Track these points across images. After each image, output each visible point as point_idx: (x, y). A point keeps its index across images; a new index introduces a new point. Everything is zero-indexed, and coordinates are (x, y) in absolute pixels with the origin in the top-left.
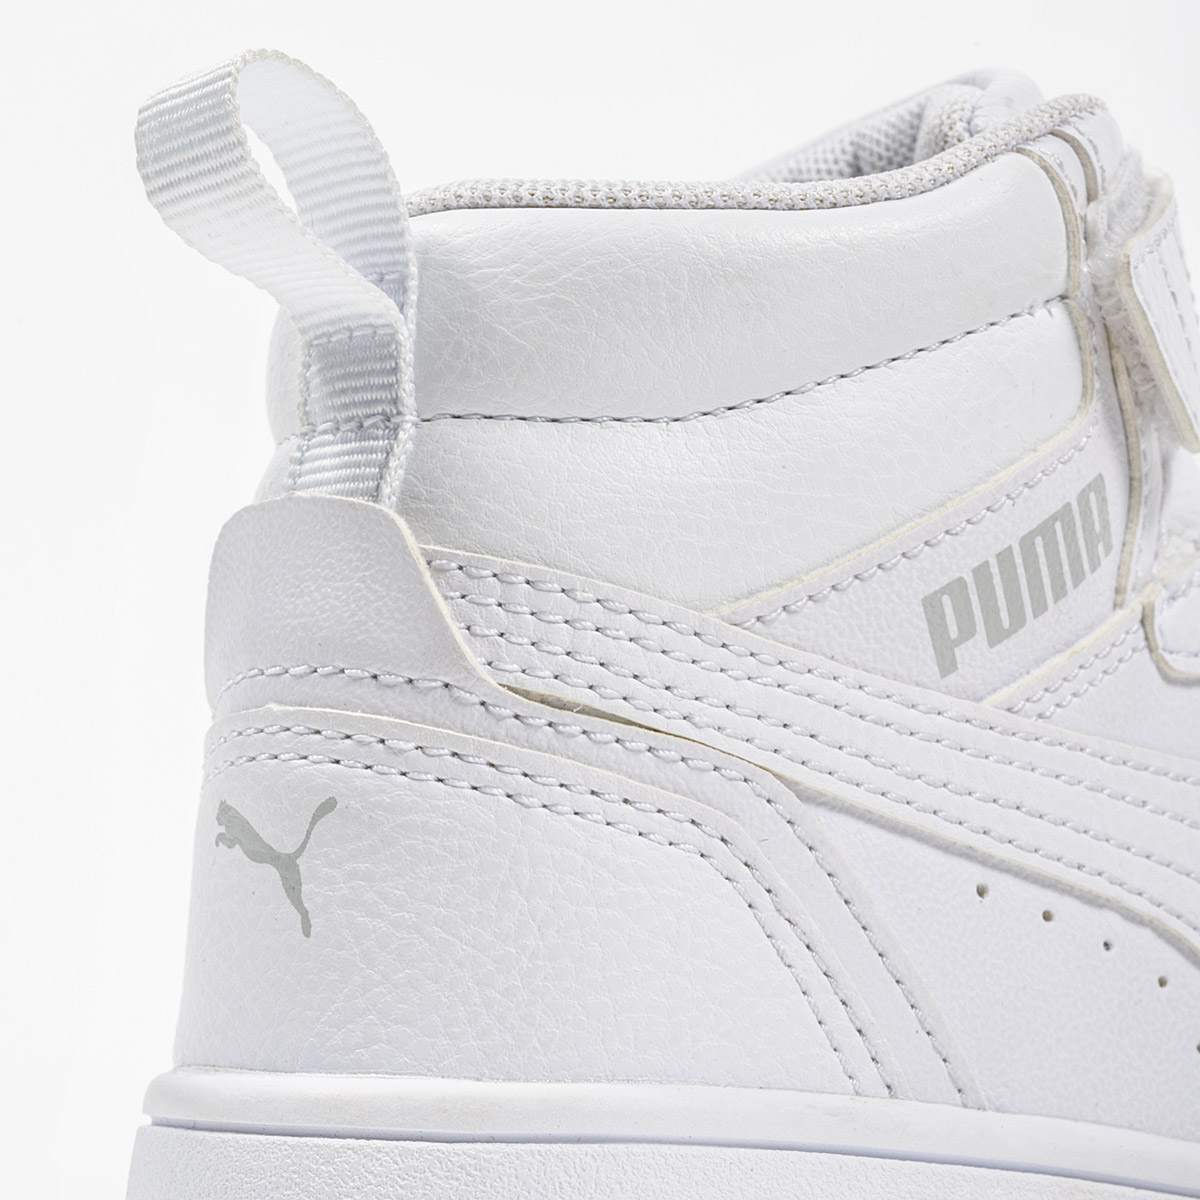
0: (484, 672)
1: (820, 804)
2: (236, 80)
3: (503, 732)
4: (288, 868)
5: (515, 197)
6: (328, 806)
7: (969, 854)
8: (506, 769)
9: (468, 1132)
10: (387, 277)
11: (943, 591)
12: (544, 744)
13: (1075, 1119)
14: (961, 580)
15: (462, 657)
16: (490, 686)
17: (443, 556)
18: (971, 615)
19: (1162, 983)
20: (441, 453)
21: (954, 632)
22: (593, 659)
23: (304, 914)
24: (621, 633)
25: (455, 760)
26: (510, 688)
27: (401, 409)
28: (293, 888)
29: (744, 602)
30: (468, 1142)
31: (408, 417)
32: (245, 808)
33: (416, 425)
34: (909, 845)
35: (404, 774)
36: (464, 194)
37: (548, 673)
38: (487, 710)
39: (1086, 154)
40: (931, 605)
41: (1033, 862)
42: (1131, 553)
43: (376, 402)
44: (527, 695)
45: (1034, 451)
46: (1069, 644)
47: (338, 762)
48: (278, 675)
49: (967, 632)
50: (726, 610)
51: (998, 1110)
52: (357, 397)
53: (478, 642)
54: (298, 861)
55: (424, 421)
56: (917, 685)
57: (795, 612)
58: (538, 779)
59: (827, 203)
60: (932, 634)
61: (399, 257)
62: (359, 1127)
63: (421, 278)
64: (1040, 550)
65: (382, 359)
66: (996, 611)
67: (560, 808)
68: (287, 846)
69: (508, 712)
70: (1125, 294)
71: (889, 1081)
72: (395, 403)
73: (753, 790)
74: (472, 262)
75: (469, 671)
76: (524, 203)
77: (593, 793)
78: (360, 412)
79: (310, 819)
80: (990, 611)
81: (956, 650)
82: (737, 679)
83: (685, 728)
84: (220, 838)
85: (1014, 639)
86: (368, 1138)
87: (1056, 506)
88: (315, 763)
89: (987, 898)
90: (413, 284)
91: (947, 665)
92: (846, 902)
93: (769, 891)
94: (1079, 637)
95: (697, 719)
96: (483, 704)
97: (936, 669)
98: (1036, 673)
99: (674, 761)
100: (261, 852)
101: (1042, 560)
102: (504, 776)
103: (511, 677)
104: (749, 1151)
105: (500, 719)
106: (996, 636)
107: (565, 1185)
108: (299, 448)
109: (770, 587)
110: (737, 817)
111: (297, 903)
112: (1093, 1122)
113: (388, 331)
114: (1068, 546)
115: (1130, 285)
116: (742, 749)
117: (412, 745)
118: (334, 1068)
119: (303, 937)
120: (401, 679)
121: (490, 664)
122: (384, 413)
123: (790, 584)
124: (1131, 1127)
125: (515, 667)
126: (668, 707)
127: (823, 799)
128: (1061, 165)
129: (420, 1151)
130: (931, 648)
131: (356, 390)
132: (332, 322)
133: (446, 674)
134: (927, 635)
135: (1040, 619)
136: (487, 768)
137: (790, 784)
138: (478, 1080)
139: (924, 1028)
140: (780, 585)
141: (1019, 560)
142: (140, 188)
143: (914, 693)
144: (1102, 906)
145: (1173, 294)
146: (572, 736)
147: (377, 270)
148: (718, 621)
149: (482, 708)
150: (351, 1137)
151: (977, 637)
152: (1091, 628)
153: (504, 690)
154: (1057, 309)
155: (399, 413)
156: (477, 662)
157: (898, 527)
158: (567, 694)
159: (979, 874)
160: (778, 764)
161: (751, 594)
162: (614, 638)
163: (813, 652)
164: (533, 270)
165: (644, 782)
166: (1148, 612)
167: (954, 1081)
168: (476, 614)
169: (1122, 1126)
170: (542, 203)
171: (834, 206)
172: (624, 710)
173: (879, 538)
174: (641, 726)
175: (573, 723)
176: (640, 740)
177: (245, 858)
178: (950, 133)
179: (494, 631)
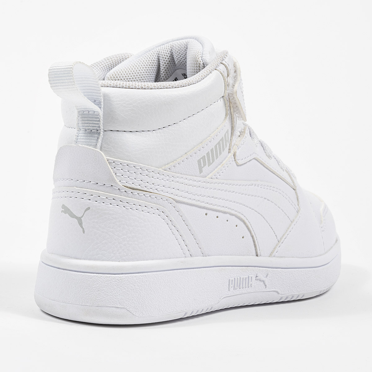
0: (119, 183)
1: (179, 202)
2: (73, 69)
3: (123, 194)
4: (79, 220)
5: (122, 86)
6: (89, 208)
7: (204, 208)
8: (124, 202)
9: (118, 273)
10: (96, 101)
11: (201, 158)
12: (131, 197)
13: (222, 255)
14: (204, 156)
15: (115, 180)
16: (121, 186)
17: (110, 160)
18: (206, 162)
19: (236, 226)
20: (109, 138)
21: (202, 166)
22: (140, 180)
23: (83, 229)
24: (145, 174)
25: (114, 200)
26: (124, 186)
27: (100, 129)
28: (81, 224)
29: (166, 166)
30: (118, 274)
31: (102, 131)
32: (69, 207)
33: (103, 132)
34: (194, 208)
35: (103, 203)
36: (112, 84)
37: (131, 183)
38: (120, 190)
39: (227, 67)
40: (199, 161)
41: (215, 207)
42: (232, 142)
43: (95, 127)
44: (127, 187)
45: (217, 128)
46: (221, 163)
47: (90, 200)
48: (76, 181)
49: (205, 165)
50: (163, 168)
51: (209, 256)
52: (90, 125)
53: (118, 177)
54: (82, 219)
55: (105, 131)
56: (196, 176)
57: (175, 167)
58: (130, 204)
59: (182, 86)
60: (199, 167)
61: (99, 98)
62: (97, 272)
63: (104, 102)
64: (218, 147)
65: (96, 118)
66: (210, 160)
67: (133, 209)
68: (79, 215)
69: (124, 191)
70: (235, 97)
71: (191, 254)
72: (99, 127)
73: (168, 202)
74: (115, 100)
75: (116, 183)
76: (124, 87)
77: (140, 205)
78: (91, 128)
79: (84, 211)
80: (209, 160)
81: (203, 169)
82: (165, 181)
83: (156, 191)
84: (62, 211)
85: (213, 164)
86: (99, 274)
87: (221, 138)
88: (85, 200)
89: (207, 216)
90: (102, 103)
91: (201, 171)
92: (184, 221)
93: (171, 221)
94: (223, 161)
95: (158, 190)
96: (119, 189)
97: (199, 173)
98: (216, 170)
99: (154, 198)
100: (72, 215)
101: (218, 149)
102: (123, 203)
103: (124, 184)
104: (168, 271)
105: (122, 192)
106: (210, 164)
107: (137, 282)
108: (77, 133)
109: (171, 162)
110: (165, 207)
111: (82, 227)
112: (224, 255)
113: (97, 113)
114: (222, 145)
115: (237, 95)
116: (166, 194)
117: (105, 197)
118: (90, 259)
119: (83, 234)
120: (103, 184)
121: (120, 181)
122: (96, 129)
123: (175, 161)
124: (231, 255)
125: (125, 182)
126: (153, 188)
127: (180, 201)
128: (224, 72)
129: (110, 277)
130: (198, 169)
131: (90, 123)
132: (85, 109)
133: (112, 184)
134: (198, 167)
135: (217, 159)
136: (120, 202)
137: (174, 200)
138: (119, 262)
139: (197, 243)
140: (173, 162)
141: (214, 150)
142: (49, 85)
143: (195, 178)
144: (226, 213)
145: (242, 92)
146: (136, 195)
147: (94, 99)
148: (162, 170)
149: (119, 190)
150: (95, 273)
151: (206, 165)
152: (225, 159)
153: (123, 186)
154: (222, 99)
155: (100, 130)
156: (118, 181)
157: (194, 148)
158: (135, 187)
159: (205, 211)
160: (172, 196)
161: (168, 164)
162: (144, 176)
163: (178, 173)
164: (128, 103)
165: (149, 202)
166: (235, 153)
167: (201, 252)
168: (117, 172)
169: (229, 255)
170: (128, 88)
171: (183, 86)
172: (145, 189)
173: (190, 151)
174: (148, 192)
175: (136, 192)
176: (148, 194)
177: (69, 216)
178: (198, 60)
179: (121, 175)
